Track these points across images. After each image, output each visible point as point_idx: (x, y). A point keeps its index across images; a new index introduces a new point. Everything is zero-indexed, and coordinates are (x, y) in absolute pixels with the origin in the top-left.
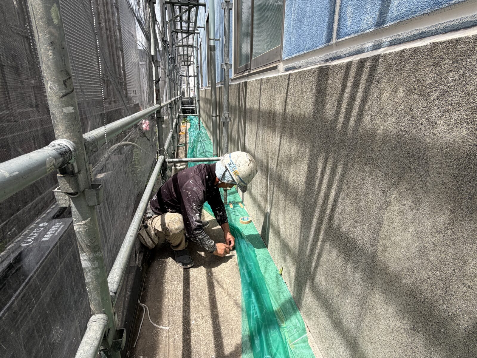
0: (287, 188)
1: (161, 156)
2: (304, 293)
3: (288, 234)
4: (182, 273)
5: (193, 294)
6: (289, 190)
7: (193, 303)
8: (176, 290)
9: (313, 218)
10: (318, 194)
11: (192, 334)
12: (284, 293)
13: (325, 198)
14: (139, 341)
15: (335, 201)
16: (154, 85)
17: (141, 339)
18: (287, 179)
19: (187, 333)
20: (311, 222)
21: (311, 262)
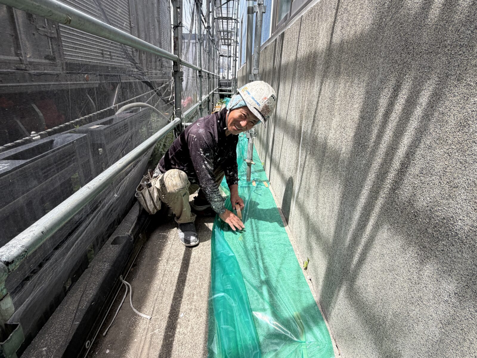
0: (324, 152)
1: (177, 118)
2: (337, 299)
3: (320, 216)
4: (183, 252)
5: (189, 279)
6: (327, 155)
7: (187, 290)
8: (171, 271)
9: (361, 190)
10: (374, 152)
11: (177, 330)
12: (308, 294)
13: (388, 155)
14: (111, 329)
15: (410, 155)
16: (172, 30)
17: (114, 327)
18: (326, 139)
19: (172, 328)
20: (357, 196)
21: (351, 256)
